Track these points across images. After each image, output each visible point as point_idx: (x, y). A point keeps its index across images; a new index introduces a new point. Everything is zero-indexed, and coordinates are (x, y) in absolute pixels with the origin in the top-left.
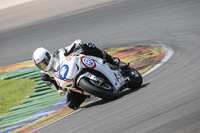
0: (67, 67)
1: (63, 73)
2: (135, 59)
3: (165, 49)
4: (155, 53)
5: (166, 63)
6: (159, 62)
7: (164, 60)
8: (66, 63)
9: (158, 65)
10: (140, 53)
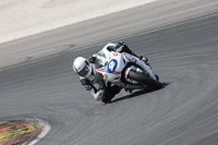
0: (115, 61)
1: (111, 67)
2: (9, 134)
3: (41, 124)
4: (31, 128)
5: (42, 139)
6: (35, 138)
7: (41, 136)
8: (113, 58)
10: (14, 128)
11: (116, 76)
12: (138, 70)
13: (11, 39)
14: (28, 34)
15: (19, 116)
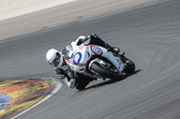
0: (80, 54)
1: (76, 60)
2: (28, 90)
3: (54, 82)
4: (46, 85)
5: (55, 94)
6: (49, 93)
7: (54, 92)
9: (49, 96)
10: (32, 85)
11: (81, 68)
12: (101, 62)
13: (30, 11)
14: (44, 8)
15: (37, 75)
